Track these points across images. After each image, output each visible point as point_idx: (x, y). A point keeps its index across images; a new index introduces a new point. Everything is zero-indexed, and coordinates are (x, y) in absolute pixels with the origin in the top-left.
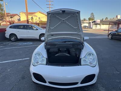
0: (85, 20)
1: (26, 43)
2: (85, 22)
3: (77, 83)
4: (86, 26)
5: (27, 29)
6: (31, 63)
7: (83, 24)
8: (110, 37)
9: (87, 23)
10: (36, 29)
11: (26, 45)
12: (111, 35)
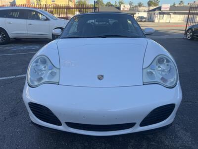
0: (140, 5)
1: (25, 48)
2: (140, 9)
3: (131, 125)
4: (142, 18)
5: (26, 18)
6: (26, 82)
7: (137, 13)
8: (189, 35)
9: (145, 11)
10: (46, 18)
11: (25, 49)
12: (192, 31)
